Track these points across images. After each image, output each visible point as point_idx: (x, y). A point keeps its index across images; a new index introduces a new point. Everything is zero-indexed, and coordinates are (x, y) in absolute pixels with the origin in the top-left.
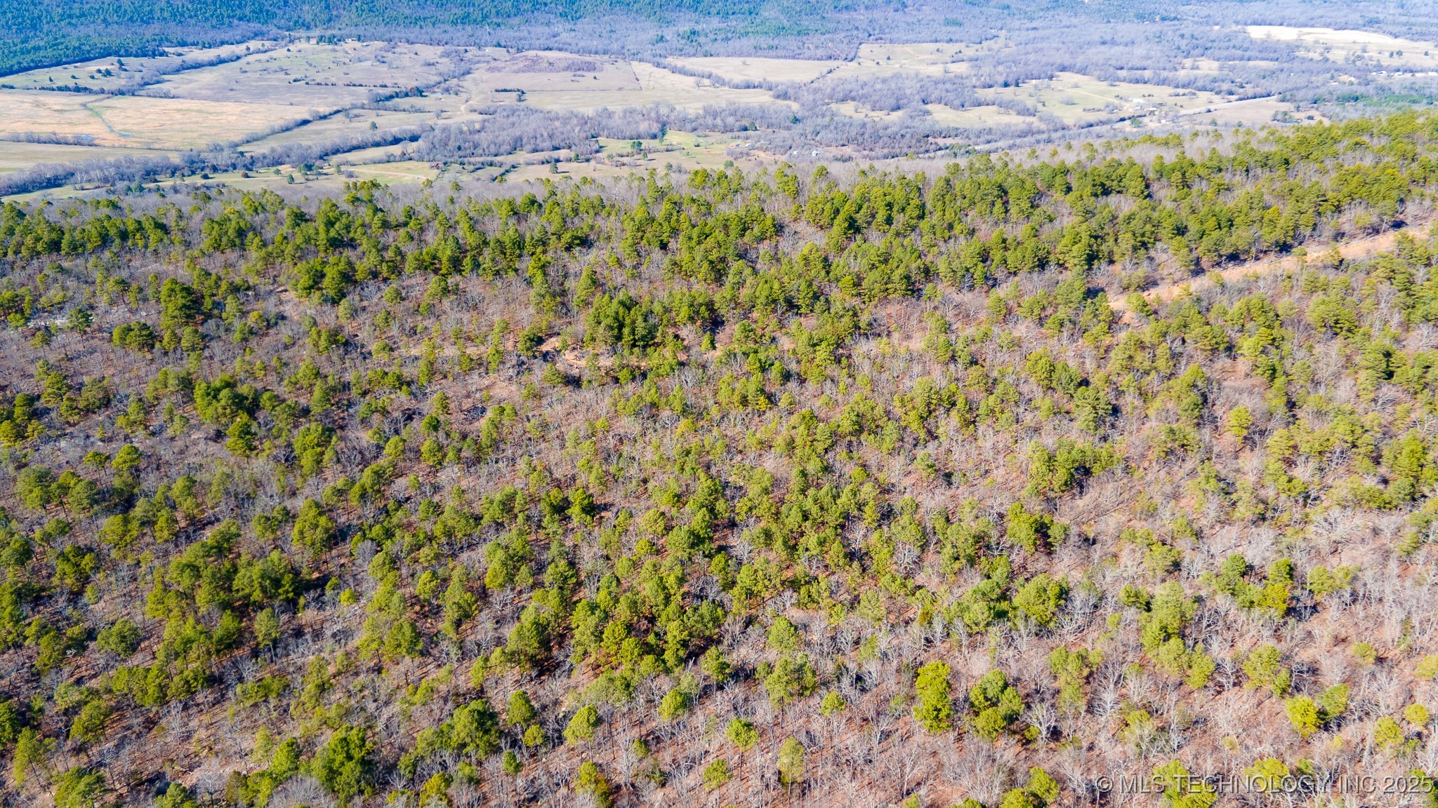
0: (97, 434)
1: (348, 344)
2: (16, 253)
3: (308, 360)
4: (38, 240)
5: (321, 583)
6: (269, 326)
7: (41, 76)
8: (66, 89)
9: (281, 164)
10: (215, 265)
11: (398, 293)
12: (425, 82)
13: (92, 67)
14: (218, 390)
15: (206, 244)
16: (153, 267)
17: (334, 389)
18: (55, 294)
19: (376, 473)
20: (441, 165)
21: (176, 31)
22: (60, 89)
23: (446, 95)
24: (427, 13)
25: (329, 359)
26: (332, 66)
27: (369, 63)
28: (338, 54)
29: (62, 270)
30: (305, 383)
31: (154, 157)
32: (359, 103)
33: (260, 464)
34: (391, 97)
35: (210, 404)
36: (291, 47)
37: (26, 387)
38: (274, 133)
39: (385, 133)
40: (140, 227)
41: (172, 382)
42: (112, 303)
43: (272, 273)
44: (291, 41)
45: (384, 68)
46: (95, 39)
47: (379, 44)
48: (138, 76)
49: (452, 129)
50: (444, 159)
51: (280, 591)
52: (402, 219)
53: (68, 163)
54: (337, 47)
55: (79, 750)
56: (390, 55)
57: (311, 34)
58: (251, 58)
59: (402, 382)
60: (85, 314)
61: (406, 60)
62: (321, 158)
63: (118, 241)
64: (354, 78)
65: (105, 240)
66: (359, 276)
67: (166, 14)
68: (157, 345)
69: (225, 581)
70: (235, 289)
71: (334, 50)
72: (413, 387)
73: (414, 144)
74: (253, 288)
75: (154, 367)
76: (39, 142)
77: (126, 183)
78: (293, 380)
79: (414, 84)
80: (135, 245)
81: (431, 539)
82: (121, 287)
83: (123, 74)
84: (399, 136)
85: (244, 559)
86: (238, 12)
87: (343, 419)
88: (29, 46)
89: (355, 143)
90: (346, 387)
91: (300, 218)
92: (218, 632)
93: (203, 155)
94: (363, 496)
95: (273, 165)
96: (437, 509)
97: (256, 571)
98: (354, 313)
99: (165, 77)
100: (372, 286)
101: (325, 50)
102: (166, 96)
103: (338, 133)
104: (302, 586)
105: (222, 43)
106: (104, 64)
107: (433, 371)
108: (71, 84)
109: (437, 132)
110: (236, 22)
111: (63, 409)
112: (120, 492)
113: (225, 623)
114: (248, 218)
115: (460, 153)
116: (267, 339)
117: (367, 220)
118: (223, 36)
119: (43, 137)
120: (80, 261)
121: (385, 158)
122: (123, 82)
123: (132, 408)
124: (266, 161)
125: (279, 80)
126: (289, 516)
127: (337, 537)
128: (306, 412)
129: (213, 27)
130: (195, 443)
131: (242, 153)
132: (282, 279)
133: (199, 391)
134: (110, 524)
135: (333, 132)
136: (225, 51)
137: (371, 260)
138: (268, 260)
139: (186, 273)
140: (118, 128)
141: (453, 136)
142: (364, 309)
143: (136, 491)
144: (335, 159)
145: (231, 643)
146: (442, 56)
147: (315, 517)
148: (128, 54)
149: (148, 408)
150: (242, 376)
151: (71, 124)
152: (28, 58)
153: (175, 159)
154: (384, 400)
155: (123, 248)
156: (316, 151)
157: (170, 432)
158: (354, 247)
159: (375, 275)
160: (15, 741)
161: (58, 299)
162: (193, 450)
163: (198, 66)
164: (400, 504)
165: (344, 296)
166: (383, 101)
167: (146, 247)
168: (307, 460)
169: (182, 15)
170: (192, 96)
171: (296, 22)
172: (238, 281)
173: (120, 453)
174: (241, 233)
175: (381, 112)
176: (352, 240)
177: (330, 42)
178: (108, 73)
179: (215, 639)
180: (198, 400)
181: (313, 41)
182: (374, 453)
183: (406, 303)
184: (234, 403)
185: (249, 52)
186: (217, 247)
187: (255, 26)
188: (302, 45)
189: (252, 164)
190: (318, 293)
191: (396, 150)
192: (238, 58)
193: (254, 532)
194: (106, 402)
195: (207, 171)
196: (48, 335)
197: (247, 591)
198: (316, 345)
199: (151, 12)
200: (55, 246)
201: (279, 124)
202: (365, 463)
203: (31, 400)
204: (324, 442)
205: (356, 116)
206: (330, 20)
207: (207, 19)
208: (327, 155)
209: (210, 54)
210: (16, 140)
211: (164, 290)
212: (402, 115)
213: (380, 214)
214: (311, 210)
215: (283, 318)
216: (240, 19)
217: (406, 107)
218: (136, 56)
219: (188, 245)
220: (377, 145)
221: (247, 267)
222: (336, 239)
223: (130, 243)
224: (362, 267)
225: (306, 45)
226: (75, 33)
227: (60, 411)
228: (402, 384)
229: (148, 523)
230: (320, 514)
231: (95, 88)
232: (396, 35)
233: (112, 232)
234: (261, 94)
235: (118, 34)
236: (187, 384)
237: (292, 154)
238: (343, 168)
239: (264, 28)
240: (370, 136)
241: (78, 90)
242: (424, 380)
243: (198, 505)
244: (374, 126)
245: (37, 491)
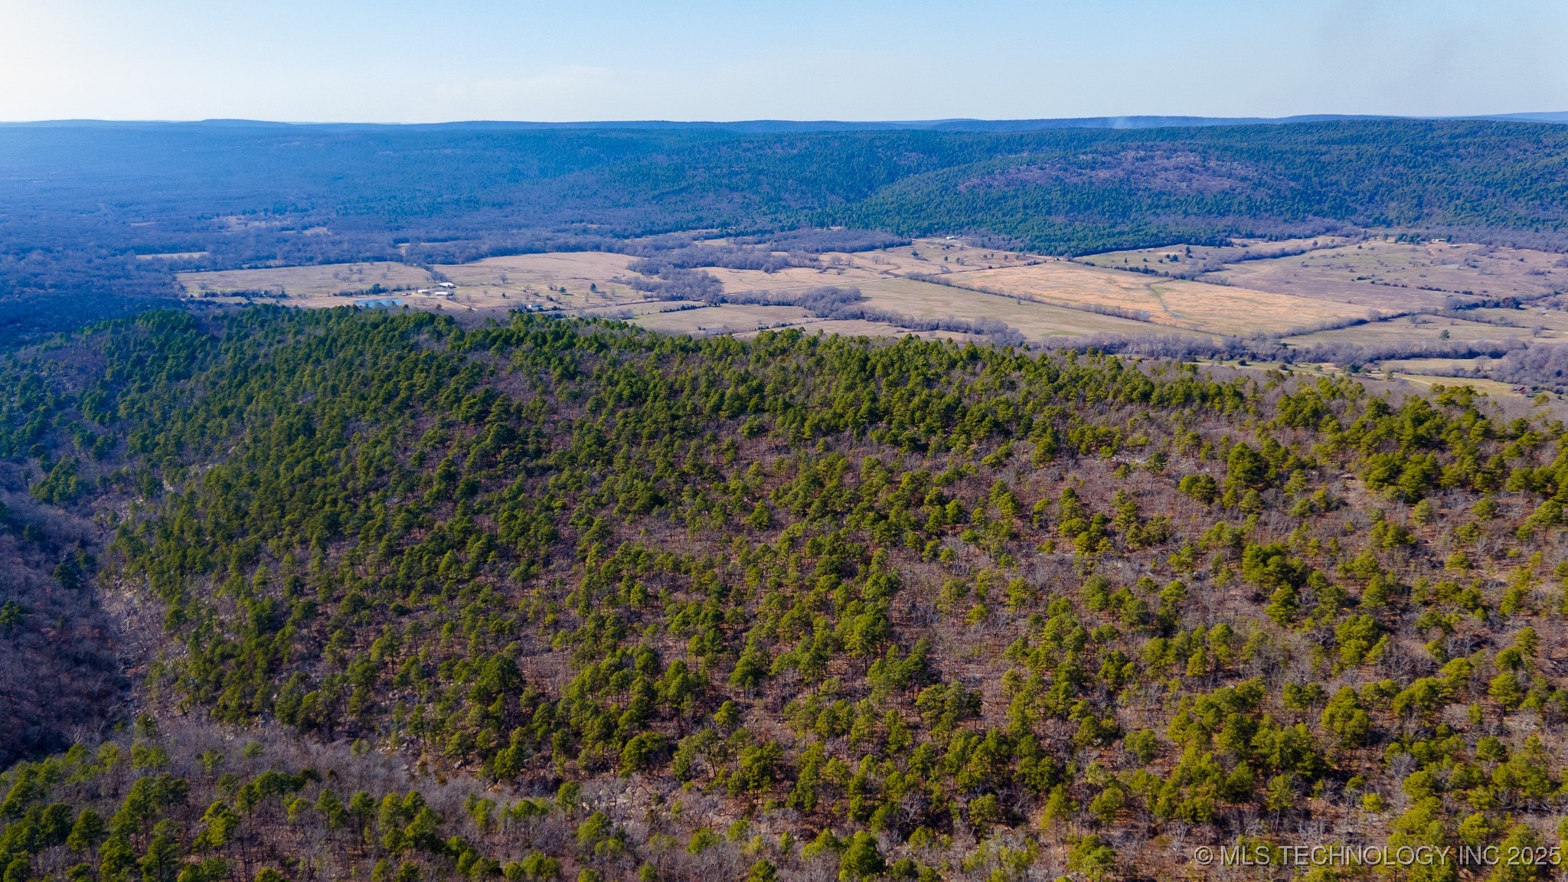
0: (1149, 566)
1: (1415, 549)
2: (1115, 397)
3: (1368, 552)
4: (1134, 389)
5: (1343, 777)
6: (1328, 508)
7: (1118, 257)
8: (1137, 270)
9: (1324, 361)
10: (1285, 438)
11: (1492, 507)
12: (1527, 293)
13: (1163, 252)
14: (1267, 556)
15: (1280, 417)
16: (1226, 431)
17: (1390, 588)
18: (1138, 437)
19: (1430, 687)
20: (1528, 389)
21: (1248, 224)
22: (1131, 270)
23: (1552, 310)
24: (1549, 214)
25: (1391, 557)
26: (1407, 266)
27: (1455, 266)
28: (1418, 255)
29: (1148, 418)
30: (1359, 574)
31: (1199, 339)
32: (1432, 308)
33: (1295, 638)
34: (1476, 306)
35: (1256, 566)
36: (1364, 244)
37: (1102, 509)
38: (1323, 329)
39: (1459, 344)
40: (1219, 393)
41: (1226, 536)
42: (1185, 454)
43: (1341, 457)
44: (1365, 239)
45: (1474, 273)
46: (1173, 228)
47: (1474, 246)
48: (1201, 263)
49: (1555, 350)
50: (1534, 384)
51: (1299, 765)
52: (1511, 431)
53: (1124, 335)
54: (1418, 247)
55: (1095, 824)
56: (1486, 259)
57: (1389, 231)
58: (1315, 253)
59: (1475, 603)
60: (1162, 458)
61: (1505, 267)
62: (1371, 361)
63: (1198, 401)
64: (1431, 281)
65: (1188, 399)
66: (1444, 481)
67: (1243, 208)
68: (1217, 501)
69: (1245, 733)
70: (1302, 466)
71: (1414, 250)
72: (1491, 614)
73: (1496, 362)
74: (1320, 469)
75: (1209, 520)
76: (1104, 314)
77: (1169, 359)
78: (1348, 566)
79: (1511, 294)
80: (1213, 407)
81: (1486, 782)
82: (1195, 442)
83: (1189, 260)
84: (1476, 349)
85: (1266, 720)
86: (1316, 207)
87: (1394, 622)
88: (1116, 230)
89: (1416, 350)
90: (1408, 590)
91: (1382, 409)
92: (1233, 776)
93: (1244, 343)
94: (1409, 708)
95: (1315, 361)
96: (1503, 756)
97: (1279, 736)
98: (1429, 518)
99: (1226, 266)
100: (1458, 494)
101: (1403, 250)
102: (1223, 283)
103: (1398, 338)
104: (1320, 770)
105: (1290, 237)
106: (1172, 251)
107: (1521, 601)
108: (1142, 267)
109: (1531, 351)
110: (1310, 217)
111: (1129, 535)
112: (1161, 620)
113: (1240, 771)
114: (1325, 401)
115: (1559, 380)
116: (1324, 521)
117: (1465, 425)
118: (1293, 230)
119: (1109, 310)
120: (1164, 413)
121: (1453, 372)
122: (1187, 268)
123: (1185, 551)
124: (1308, 356)
125: (1341, 276)
126: (1321, 698)
127: (1371, 738)
128: (1353, 603)
129: (1285, 221)
130: (1233, 598)
131: (1285, 345)
132: (1352, 466)
133: (1248, 553)
134: (1149, 645)
135: (1393, 336)
136: (1290, 245)
137: (1464, 466)
138: (1342, 444)
139: (1256, 441)
140: (1172, 308)
141: (1552, 359)
142: (1442, 516)
143: (1176, 623)
144: (1388, 365)
145: (1238, 794)
146: (1557, 265)
147: (1351, 707)
148: (1197, 243)
149: (1197, 555)
150: (1293, 548)
151: (1133, 301)
152: (1113, 240)
153: (1218, 343)
154: (1452, 617)
155: (1201, 408)
156: (1368, 352)
157: (1212, 581)
158: (1443, 450)
159: (1463, 483)
160: (1048, 791)
161: (1142, 441)
162: (1230, 604)
163: (1259, 257)
164: (1451, 731)
165: (1421, 497)
166: (1462, 309)
167: (1221, 410)
168: (1348, 650)
169: (1258, 209)
170: (1247, 285)
171: (1377, 219)
172: (1305, 458)
173: (1169, 587)
174: (1317, 414)
175: (1459, 321)
176: (1443, 442)
177: (1412, 240)
178: (1175, 259)
179: (1229, 781)
180: (1245, 560)
181: (1392, 240)
182: (1428, 667)
183: (1499, 521)
184: (1281, 572)
185: (1315, 246)
186: (1290, 423)
187: (1330, 221)
188: (1378, 243)
189: (1293, 357)
190: (1392, 488)
191: (1469, 364)
192: (1303, 252)
193: (1281, 699)
194: (1163, 541)
195: (1246, 358)
196: (1128, 470)
197: (1265, 751)
198: (1380, 537)
199: (1230, 205)
200: (1146, 397)
201: (1330, 320)
202: (1414, 674)
203: (1106, 520)
204: (1372, 639)
205: (1425, 322)
206: (1417, 219)
207: (1281, 213)
208: (1379, 358)
209: (1276, 247)
210: (1087, 309)
211: (1234, 452)
212: (1486, 327)
213: (1480, 422)
214: (1396, 404)
215: (1346, 504)
216: (1315, 214)
217: (1493, 318)
218: (1204, 245)
219: (1261, 416)
220: (1444, 356)
221: (1318, 447)
222: (1423, 437)
223: (1208, 404)
224: (1450, 472)
225: (1382, 245)
226: (1156, 221)
227: (1127, 536)
228: (1476, 606)
229: (1183, 656)
230: (1358, 706)
231: (1161, 271)
232: (1500, 237)
233: (1196, 393)
234: (1318, 290)
235: (1195, 224)
236: (1238, 544)
237: (1339, 353)
238: (1395, 375)
239: (1339, 224)
240: (1438, 346)
241: (1146, 271)
242: (1506, 609)
243: (1230, 655)
244: (1446, 335)
245: (1099, 596)
